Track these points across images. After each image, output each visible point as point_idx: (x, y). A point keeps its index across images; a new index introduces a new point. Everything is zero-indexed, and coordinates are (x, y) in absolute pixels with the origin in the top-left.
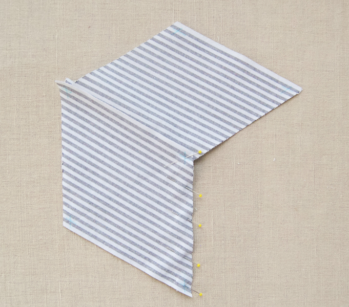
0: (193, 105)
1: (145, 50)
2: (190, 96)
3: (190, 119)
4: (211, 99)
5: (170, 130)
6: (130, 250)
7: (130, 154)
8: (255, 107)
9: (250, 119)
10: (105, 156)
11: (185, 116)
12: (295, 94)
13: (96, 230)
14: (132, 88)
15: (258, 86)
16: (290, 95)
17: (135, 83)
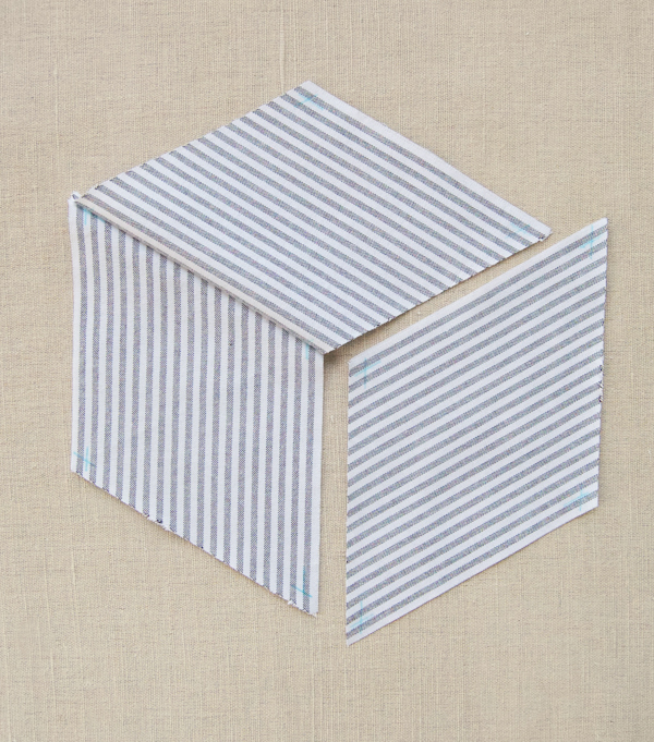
0: (326, 247)
1: (240, 132)
2: (322, 229)
8: (452, 261)
9: (440, 285)
12: (534, 240)
16: (524, 241)
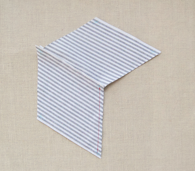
0: (104, 60)
1: (79, 31)
2: (102, 55)
3: (102, 67)
4: (113, 57)
5: (92, 73)
6: (70, 132)
7: (72, 84)
8: (136, 61)
9: (133, 67)
10: (59, 85)
11: (99, 65)
12: (157, 54)
13: (53, 122)
14: (73, 51)
15: (138, 50)
16: (154, 55)
17: (74, 48)
